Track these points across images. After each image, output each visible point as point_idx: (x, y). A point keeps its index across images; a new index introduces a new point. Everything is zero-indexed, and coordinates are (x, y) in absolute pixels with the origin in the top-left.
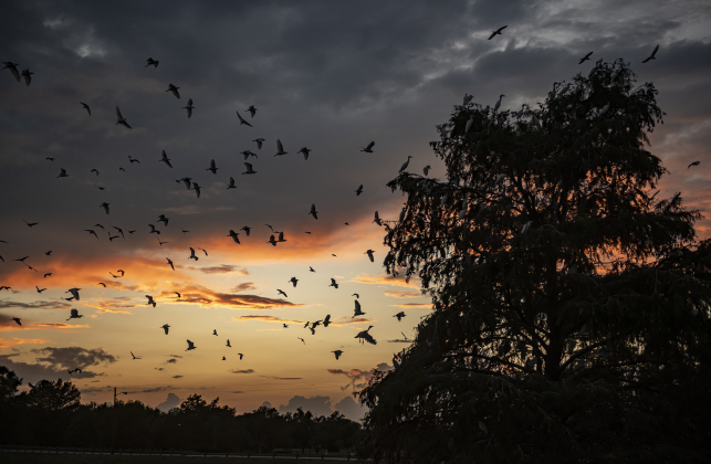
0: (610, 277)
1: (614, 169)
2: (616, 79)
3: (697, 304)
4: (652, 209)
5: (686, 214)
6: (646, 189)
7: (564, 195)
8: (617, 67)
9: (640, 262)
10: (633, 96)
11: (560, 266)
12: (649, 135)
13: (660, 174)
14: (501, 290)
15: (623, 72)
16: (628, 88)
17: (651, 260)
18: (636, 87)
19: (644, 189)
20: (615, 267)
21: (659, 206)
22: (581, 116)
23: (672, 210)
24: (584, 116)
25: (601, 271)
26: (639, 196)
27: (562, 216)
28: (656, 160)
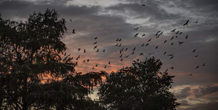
0: (46, 85)
1: (50, 47)
2: (52, 16)
3: (74, 94)
4: (62, 61)
5: (72, 64)
6: (60, 54)
7: (32, 55)
8: (53, 12)
9: (57, 79)
10: (58, 22)
11: (29, 80)
12: (62, 36)
13: (65, 49)
14: (6, 88)
15: (55, 14)
16: (56, 19)
17: (60, 79)
18: (59, 19)
19: (59, 54)
20: (48, 81)
21: (64, 60)
22: (40, 27)
23: (68, 62)
24: (41, 27)
25: (43, 82)
26: (57, 57)
27: (30, 62)
28: (64, 45)
